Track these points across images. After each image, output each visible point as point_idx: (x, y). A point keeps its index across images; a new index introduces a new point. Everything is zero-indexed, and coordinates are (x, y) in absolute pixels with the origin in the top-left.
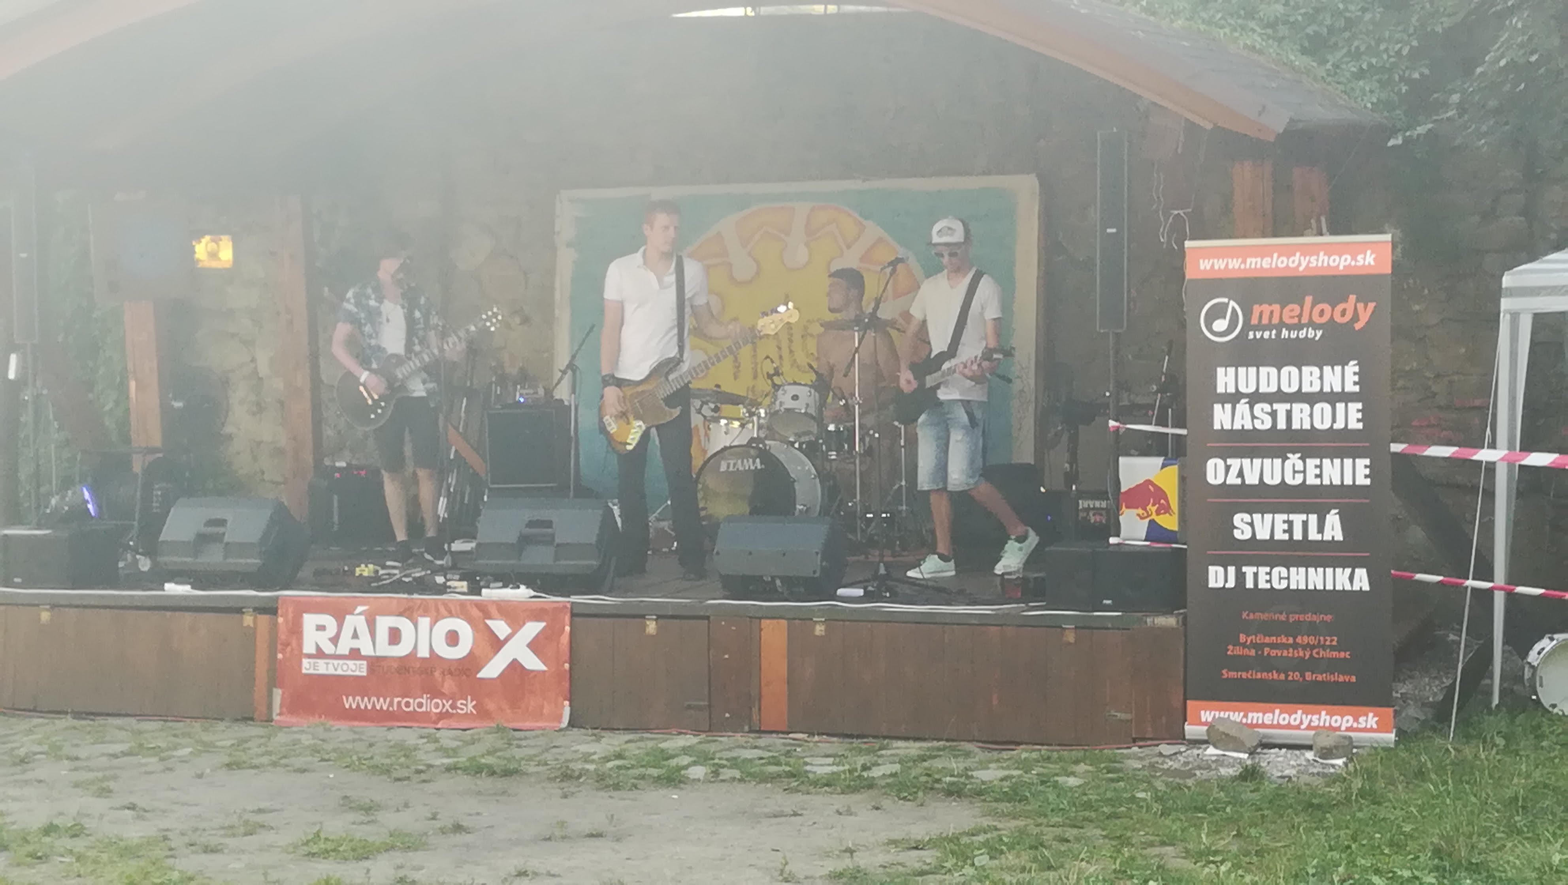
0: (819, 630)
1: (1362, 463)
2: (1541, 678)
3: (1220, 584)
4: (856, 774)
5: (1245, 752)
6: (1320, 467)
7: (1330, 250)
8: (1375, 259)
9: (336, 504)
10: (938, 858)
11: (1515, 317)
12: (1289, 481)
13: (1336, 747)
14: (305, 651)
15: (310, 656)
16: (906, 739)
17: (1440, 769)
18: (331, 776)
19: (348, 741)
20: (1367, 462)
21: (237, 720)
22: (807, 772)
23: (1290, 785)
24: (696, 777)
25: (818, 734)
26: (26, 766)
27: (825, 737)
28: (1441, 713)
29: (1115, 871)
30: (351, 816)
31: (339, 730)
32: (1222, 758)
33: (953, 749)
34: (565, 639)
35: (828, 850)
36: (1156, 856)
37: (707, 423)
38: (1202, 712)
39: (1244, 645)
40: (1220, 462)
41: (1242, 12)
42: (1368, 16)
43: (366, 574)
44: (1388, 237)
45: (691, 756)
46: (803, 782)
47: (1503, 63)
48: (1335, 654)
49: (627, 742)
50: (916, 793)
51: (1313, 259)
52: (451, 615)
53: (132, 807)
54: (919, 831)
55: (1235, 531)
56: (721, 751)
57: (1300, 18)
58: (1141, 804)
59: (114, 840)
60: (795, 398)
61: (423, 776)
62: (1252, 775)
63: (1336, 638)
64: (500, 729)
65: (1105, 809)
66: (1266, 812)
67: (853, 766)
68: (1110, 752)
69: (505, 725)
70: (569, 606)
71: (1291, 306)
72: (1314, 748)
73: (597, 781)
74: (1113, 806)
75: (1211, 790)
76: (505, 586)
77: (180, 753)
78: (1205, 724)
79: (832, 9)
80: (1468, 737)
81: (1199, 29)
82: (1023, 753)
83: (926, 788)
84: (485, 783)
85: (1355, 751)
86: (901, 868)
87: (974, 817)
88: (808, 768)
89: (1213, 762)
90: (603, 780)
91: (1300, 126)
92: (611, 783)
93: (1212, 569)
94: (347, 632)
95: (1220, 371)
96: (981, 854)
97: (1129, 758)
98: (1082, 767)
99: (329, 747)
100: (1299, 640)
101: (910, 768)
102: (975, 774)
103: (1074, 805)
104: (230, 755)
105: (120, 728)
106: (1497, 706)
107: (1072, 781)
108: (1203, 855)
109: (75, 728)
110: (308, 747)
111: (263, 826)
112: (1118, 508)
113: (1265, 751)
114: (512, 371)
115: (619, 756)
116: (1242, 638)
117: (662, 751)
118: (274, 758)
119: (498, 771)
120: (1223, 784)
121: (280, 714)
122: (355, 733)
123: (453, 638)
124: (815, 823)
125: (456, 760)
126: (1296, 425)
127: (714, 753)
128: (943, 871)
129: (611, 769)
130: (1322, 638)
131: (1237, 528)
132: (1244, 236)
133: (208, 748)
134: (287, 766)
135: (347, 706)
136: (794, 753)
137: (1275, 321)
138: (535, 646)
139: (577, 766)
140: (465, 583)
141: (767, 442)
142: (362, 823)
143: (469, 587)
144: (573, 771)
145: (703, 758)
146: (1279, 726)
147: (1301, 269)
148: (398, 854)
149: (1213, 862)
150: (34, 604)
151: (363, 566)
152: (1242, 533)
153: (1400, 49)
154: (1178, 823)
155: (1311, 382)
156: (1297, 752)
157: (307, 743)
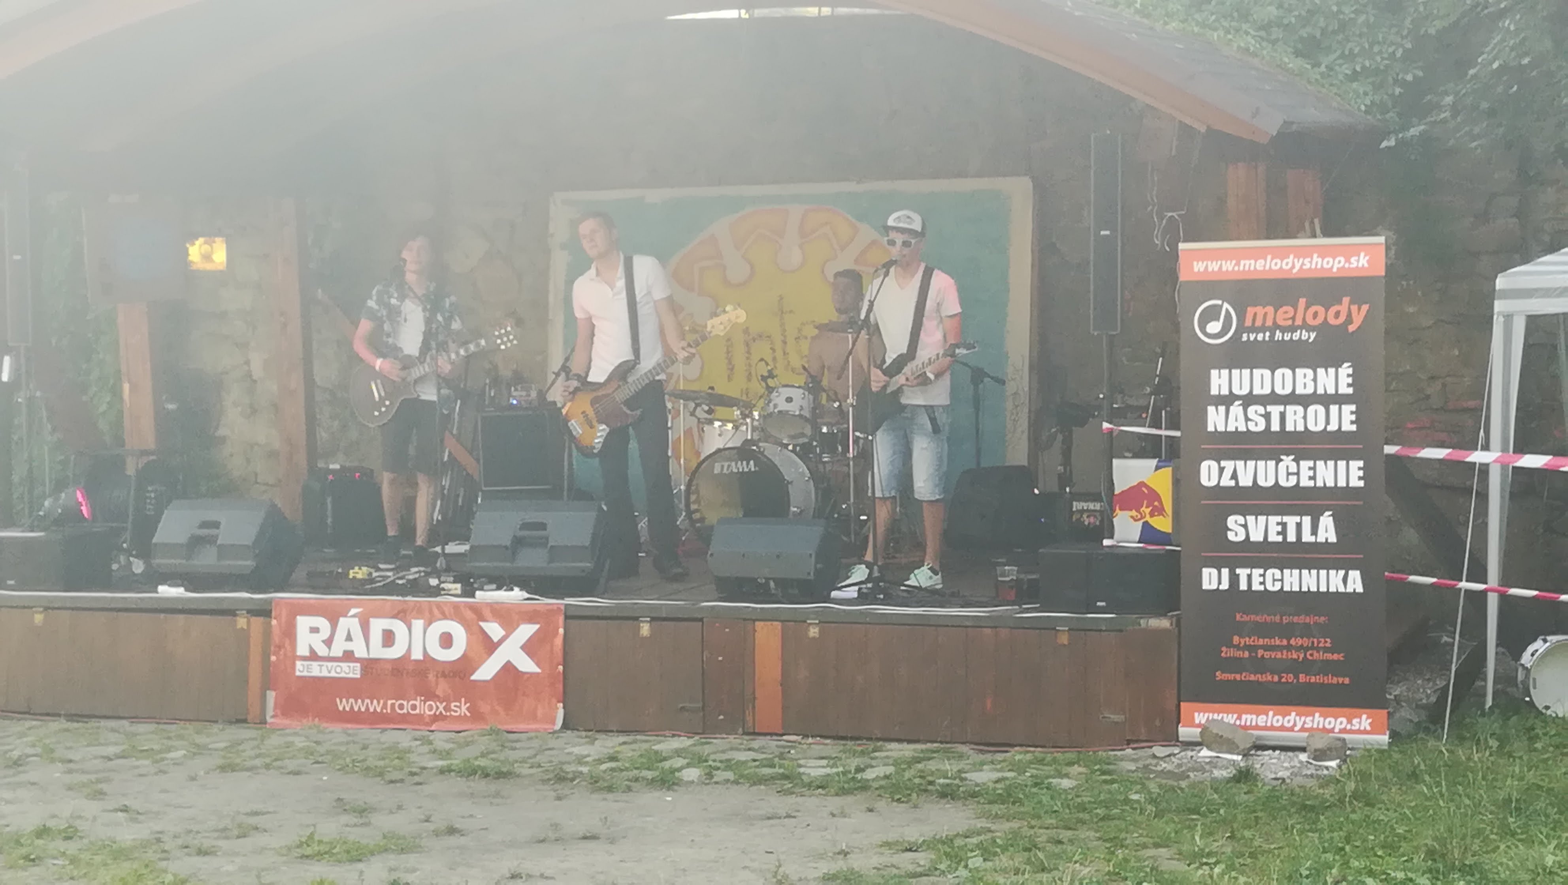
0: (814, 632)
1: (1356, 465)
2: (1534, 679)
3: (1214, 586)
4: (850, 776)
5: (1238, 754)
6: (1314, 469)
7: (1324, 252)
8: (1368, 261)
9: (329, 506)
10: (931, 860)
11: (1508, 318)
12: (1283, 483)
13: (1330, 749)
14: (298, 653)
15: (304, 658)
16: (899, 741)
17: (1434, 771)
18: (325, 778)
19: (341, 744)
20: (1361, 463)
21: (231, 723)
22: (799, 773)
23: (1284, 787)
24: (690, 779)
25: (812, 737)
26: (21, 769)
27: (818, 738)
28: (1435, 715)
29: (1109, 873)
30: (345, 819)
31: (332, 732)
32: (1215, 760)
33: (946, 751)
34: (559, 641)
35: (823, 852)
36: (1151, 857)
37: (701, 426)
38: (1196, 714)
39: (1238, 647)
40: (1214, 464)
41: (1235, 14)
42: (1362, 19)
43: (359, 576)
44: (1382, 239)
45: (684, 758)
46: (797, 784)
47: (1495, 65)
48: (1329, 656)
49: (620, 744)
50: (910, 795)
51: (1307, 261)
52: (445, 617)
53: (125, 809)
54: (913, 834)
55: (1229, 533)
56: (715, 753)
57: (1293, 20)
58: (1135, 806)
59: (106, 843)
60: (789, 400)
61: (417, 779)
62: (1246, 777)
63: (1328, 640)
64: (494, 732)
65: (1098, 811)
66: (1260, 814)
67: (847, 768)
68: (1104, 754)
69: (499, 727)
70: (563, 608)
71: (1285, 308)
72: (1308, 749)
73: (591, 784)
74: (1107, 807)
75: (1204, 791)
76: (499, 588)
77: (172, 755)
78: (1199, 725)
79: (826, 11)
80: (1462, 739)
81: (1193, 31)
82: (1017, 755)
83: (920, 790)
84: (479, 785)
85: (1348, 752)
86: (895, 871)
87: (968, 819)
88: (802, 770)
89: (1207, 763)
90: (596, 782)
91: (1294, 127)
92: (606, 785)
93: (1206, 571)
94: (341, 634)
95: (1214, 373)
96: (975, 856)
97: (1122, 760)
98: (1076, 769)
99: (321, 749)
100: (1292, 642)
101: (904, 770)
102: (967, 775)
103: (1068, 806)
104: (224, 757)
105: (113, 730)
106: (1490, 707)
107: (1066, 783)
108: (1196, 857)
109: (67, 730)
110: (301, 749)
111: (257, 828)
112: (1113, 511)
113: (1259, 753)
114: (506, 373)
115: (612, 759)
116: (1236, 639)
117: (656, 752)
118: (268, 760)
119: (492, 773)
120: (1216, 786)
121: (273, 717)
122: (349, 735)
123: (447, 641)
124: (808, 825)
125: (449, 762)
126: (1289, 427)
127: (708, 755)
128: (937, 873)
129: (605, 771)
130: (1315, 640)
131: (1230, 530)
132: (1238, 239)
133: (199, 750)
134: (282, 768)
135: (341, 708)
136: (789, 755)
137: (1269, 323)
138: (529, 648)
139: (570, 768)
140: (459, 586)
141: (761, 444)
142: (355, 825)
143: (462, 590)
144: (567, 773)
145: (698, 760)
146: (1272, 728)
147: (1295, 271)
148: (392, 856)
149: (1206, 864)
150: (26, 607)
151: (357, 568)
152: (1236, 534)
153: (1394, 52)
154: (1172, 825)
155: (1305, 384)
156: (1290, 754)
157: (301, 745)
